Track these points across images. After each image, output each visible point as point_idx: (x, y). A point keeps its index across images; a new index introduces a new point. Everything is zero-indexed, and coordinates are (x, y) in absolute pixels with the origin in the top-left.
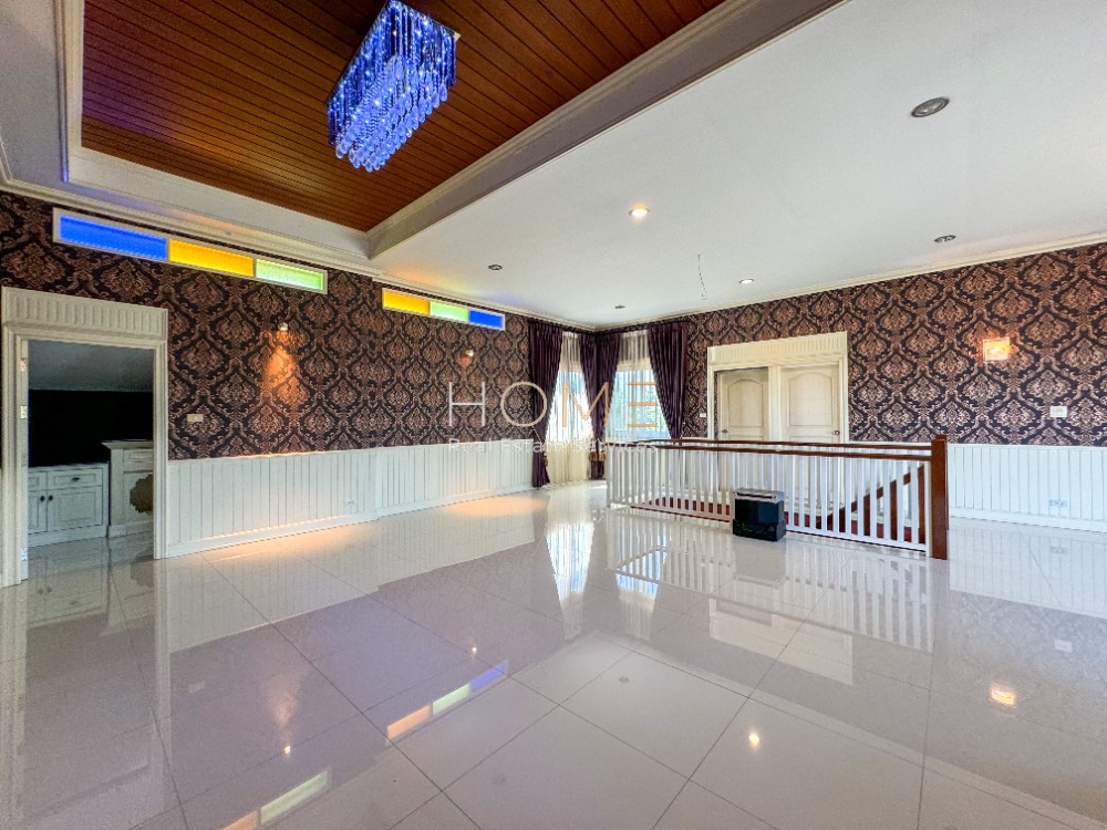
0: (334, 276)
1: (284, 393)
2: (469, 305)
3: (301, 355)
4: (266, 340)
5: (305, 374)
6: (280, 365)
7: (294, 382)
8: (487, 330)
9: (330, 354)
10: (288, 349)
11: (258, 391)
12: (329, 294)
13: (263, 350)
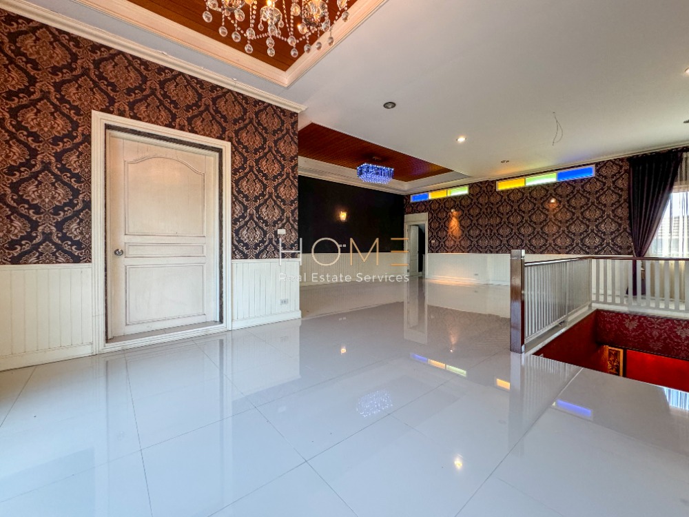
0: (471, 186)
1: (454, 233)
2: (557, 170)
3: (460, 220)
4: (450, 215)
5: (461, 225)
6: (454, 223)
7: (458, 228)
8: (575, 181)
9: (469, 216)
10: (456, 218)
11: (447, 232)
12: (470, 193)
13: (449, 219)
